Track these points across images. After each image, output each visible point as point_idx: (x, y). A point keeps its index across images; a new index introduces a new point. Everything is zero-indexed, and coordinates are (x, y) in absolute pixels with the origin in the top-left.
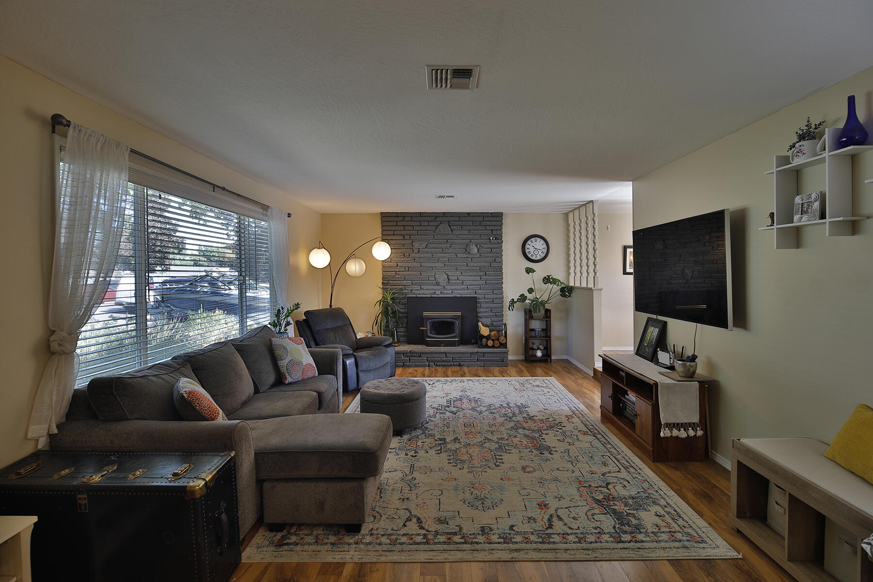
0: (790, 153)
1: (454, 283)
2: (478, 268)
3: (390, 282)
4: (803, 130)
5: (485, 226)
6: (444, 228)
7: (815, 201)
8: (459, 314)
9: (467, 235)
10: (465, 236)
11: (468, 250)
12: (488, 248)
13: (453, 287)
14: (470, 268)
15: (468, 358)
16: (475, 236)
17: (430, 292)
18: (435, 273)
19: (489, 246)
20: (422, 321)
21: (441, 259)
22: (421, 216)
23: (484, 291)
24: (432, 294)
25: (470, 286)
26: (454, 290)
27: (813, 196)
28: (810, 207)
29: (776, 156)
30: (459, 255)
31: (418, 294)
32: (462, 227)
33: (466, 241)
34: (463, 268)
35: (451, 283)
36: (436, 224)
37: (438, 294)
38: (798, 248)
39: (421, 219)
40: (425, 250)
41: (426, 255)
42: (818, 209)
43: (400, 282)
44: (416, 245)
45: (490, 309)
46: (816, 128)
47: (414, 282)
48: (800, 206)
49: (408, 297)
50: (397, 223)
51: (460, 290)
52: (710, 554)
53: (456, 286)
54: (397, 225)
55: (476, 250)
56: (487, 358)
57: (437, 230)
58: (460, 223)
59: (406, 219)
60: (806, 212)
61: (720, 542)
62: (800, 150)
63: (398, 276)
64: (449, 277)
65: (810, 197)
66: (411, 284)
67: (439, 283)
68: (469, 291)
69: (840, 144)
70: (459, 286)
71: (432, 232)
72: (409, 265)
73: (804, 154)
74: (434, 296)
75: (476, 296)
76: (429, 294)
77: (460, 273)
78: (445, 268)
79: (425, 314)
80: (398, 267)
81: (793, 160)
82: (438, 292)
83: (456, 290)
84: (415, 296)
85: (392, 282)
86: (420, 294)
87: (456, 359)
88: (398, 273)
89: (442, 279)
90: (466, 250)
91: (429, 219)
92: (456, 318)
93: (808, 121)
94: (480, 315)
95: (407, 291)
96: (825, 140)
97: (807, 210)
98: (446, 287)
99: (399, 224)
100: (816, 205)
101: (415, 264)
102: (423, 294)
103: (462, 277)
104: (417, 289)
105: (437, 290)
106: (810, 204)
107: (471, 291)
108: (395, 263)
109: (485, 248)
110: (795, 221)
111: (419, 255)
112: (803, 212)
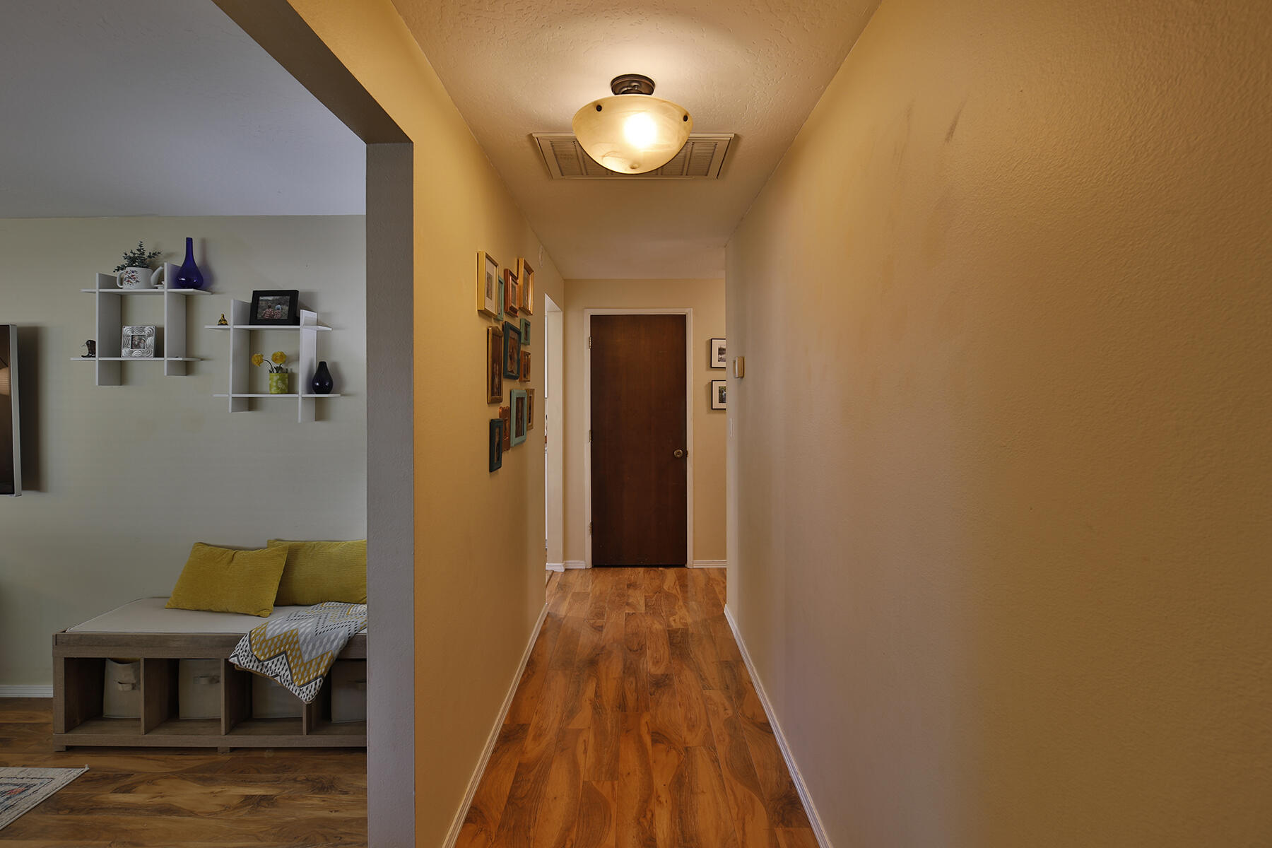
0: (117, 275)
4: (134, 254)
7: (149, 336)
27: (147, 330)
28: (142, 341)
29: (99, 274)
38: (121, 385)
42: (153, 345)
46: (149, 257)
48: (130, 338)
52: (48, 791)
60: (138, 346)
61: (52, 772)
62: (132, 276)
65: (143, 331)
69: (177, 283)
73: (137, 281)
81: (122, 284)
93: (140, 246)
96: (162, 272)
97: (138, 344)
100: (150, 341)
106: (141, 338)
110: (123, 354)
112: (133, 346)
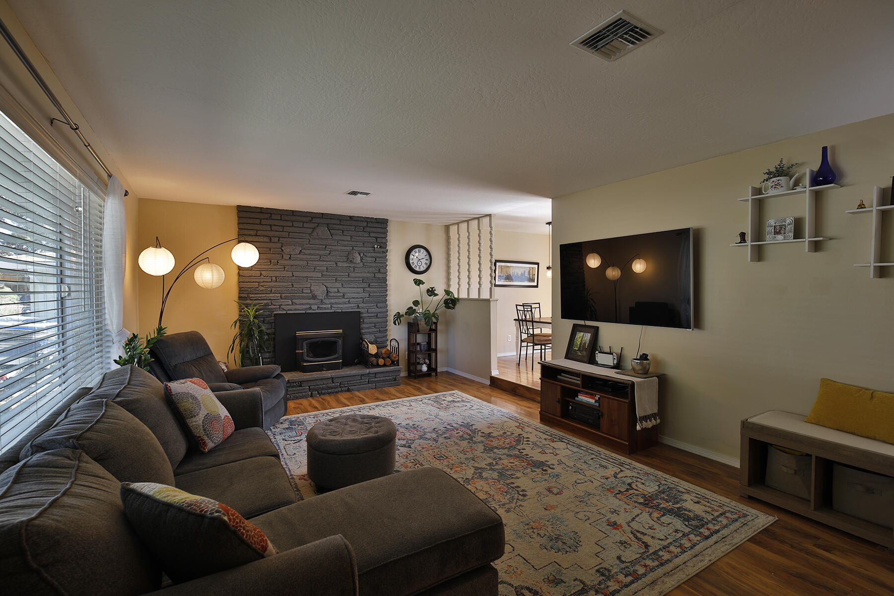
0: (763, 185)
1: (334, 296)
2: (361, 279)
3: (251, 295)
4: (776, 169)
5: (369, 232)
6: (323, 231)
7: (789, 224)
8: (341, 331)
9: (349, 241)
10: (346, 243)
11: (351, 259)
12: (372, 257)
13: (333, 301)
14: (352, 279)
15: (358, 381)
16: (358, 243)
17: (304, 307)
18: (311, 285)
19: (374, 255)
20: (295, 342)
21: (318, 268)
22: (293, 215)
23: (368, 305)
24: (306, 309)
25: (352, 299)
26: (333, 304)
27: (788, 221)
28: (783, 229)
29: (752, 187)
30: (340, 264)
31: (289, 310)
32: (343, 232)
33: (348, 248)
34: (343, 279)
35: (330, 296)
36: (312, 225)
37: (315, 309)
38: (759, 261)
39: (294, 218)
40: (298, 256)
41: (301, 263)
42: (793, 231)
43: (265, 295)
44: (287, 250)
45: (373, 325)
46: (788, 168)
47: (284, 295)
48: (773, 228)
49: (275, 314)
50: (261, 221)
51: (340, 304)
53: (336, 300)
54: (260, 224)
55: (358, 259)
56: (378, 379)
57: (315, 234)
58: (341, 227)
59: (274, 217)
60: (779, 233)
61: (753, 511)
62: (777, 183)
63: (262, 288)
64: (328, 289)
65: (784, 221)
66: (279, 298)
67: (316, 296)
68: (350, 305)
69: (816, 182)
70: (339, 300)
71: (307, 235)
72: (277, 274)
74: (310, 311)
75: (359, 310)
76: (303, 310)
77: (341, 284)
78: (323, 279)
79: (299, 333)
80: (262, 277)
82: (315, 307)
83: (336, 303)
84: (285, 312)
85: (253, 295)
86: (291, 310)
87: (345, 384)
88: (262, 284)
89: (320, 291)
90: (349, 259)
91: (304, 219)
92: (337, 336)
93: (781, 162)
94: (363, 331)
95: (274, 307)
96: (800, 177)
97: (780, 231)
98: (324, 301)
99: (263, 222)
100: (790, 228)
101: (285, 274)
102: (296, 310)
103: (343, 289)
104: (288, 303)
105: (313, 304)
106: (783, 227)
107: (353, 305)
108: (258, 272)
109: (369, 257)
110: (766, 239)
111: (292, 262)
112: (776, 233)
